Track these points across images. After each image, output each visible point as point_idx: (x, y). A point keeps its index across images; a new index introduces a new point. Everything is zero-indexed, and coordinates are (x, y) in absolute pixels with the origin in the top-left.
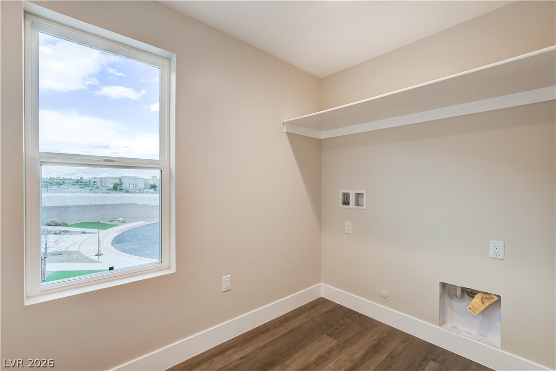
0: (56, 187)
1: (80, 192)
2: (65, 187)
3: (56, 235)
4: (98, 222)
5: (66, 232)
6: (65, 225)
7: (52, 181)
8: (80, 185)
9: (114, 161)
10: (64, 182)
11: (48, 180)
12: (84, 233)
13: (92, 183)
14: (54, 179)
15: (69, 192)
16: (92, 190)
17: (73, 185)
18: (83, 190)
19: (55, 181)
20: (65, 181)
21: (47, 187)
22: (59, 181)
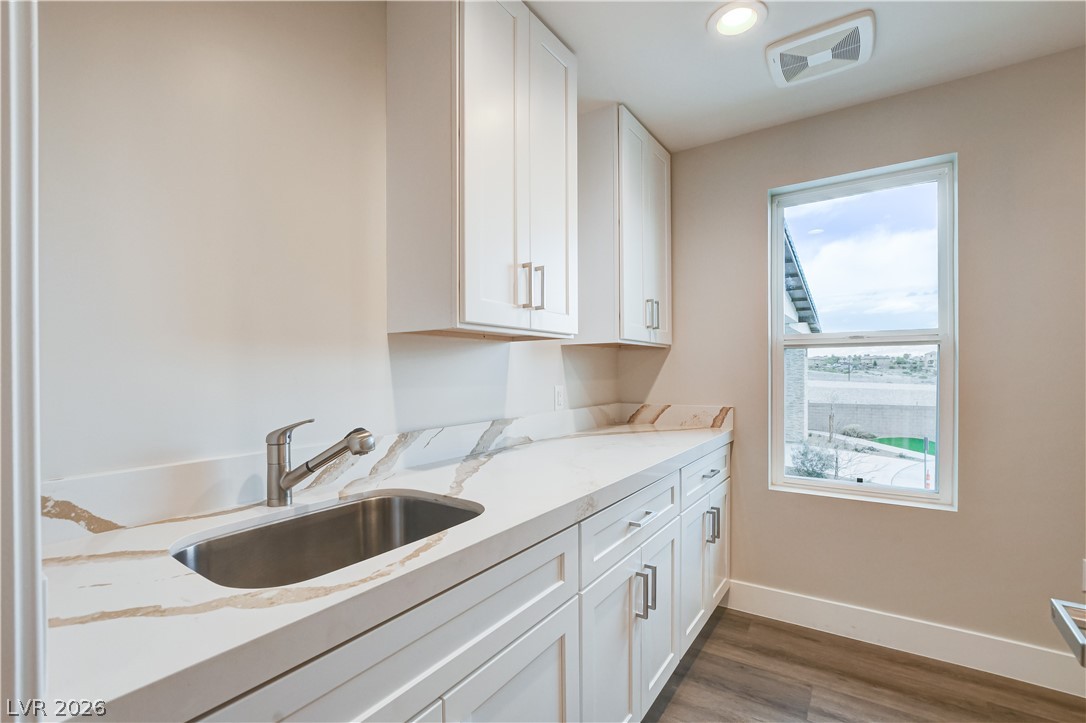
0: (862, 373)
1: (901, 382)
2: (876, 373)
3: (856, 453)
4: (926, 439)
5: (872, 449)
6: (872, 438)
7: (856, 362)
8: (904, 368)
9: (862, 337)
10: (875, 364)
11: (851, 361)
12: (901, 456)
13: (926, 365)
14: (859, 358)
15: (883, 382)
16: (925, 378)
17: (892, 368)
18: (909, 378)
19: (862, 361)
20: (878, 362)
21: (849, 372)
22: (868, 362)
